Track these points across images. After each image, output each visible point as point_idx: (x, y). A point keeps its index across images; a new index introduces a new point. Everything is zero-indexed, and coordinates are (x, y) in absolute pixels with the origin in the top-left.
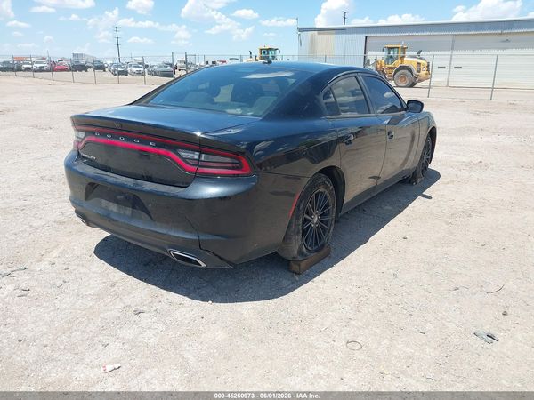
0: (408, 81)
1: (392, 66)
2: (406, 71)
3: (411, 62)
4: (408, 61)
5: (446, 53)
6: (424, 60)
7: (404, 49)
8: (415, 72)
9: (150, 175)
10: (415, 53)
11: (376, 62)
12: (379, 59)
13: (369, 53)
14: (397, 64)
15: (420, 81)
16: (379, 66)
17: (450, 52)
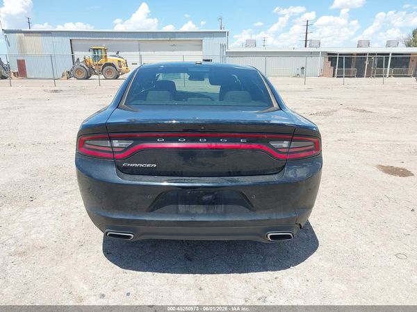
0: (114, 75)
1: (99, 63)
2: (111, 67)
3: (113, 60)
4: (110, 59)
5: (135, 53)
6: (122, 58)
7: (105, 50)
8: (118, 67)
9: (238, 170)
10: (115, 53)
11: (85, 61)
12: (87, 58)
13: (75, 53)
14: (103, 61)
15: (123, 74)
16: (88, 63)
17: (138, 53)
